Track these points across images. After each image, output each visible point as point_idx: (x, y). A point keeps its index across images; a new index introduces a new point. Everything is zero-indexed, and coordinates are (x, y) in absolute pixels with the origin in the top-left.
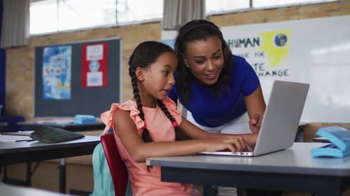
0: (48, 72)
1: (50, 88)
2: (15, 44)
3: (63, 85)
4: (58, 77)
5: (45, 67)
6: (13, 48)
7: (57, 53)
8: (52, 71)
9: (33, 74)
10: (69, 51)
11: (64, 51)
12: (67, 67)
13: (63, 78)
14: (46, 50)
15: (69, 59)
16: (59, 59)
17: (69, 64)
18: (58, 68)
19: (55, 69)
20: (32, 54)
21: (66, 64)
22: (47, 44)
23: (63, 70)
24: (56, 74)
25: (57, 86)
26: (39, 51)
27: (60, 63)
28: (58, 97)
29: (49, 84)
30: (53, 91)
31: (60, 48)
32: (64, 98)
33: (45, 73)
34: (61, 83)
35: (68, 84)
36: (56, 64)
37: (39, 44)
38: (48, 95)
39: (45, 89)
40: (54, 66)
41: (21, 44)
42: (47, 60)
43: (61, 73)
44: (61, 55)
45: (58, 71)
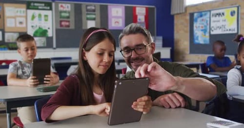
0: (196, 27)
1: (198, 37)
2: (178, 12)
3: (205, 35)
4: (202, 30)
5: (195, 25)
6: (178, 14)
7: (201, 16)
8: (199, 27)
9: (188, 29)
10: (208, 15)
11: (205, 14)
12: (207, 24)
13: (205, 31)
14: (195, 15)
15: (208, 19)
16: (203, 20)
18: (203, 25)
19: (201, 25)
20: (188, 17)
21: (207, 22)
22: (196, 11)
23: (205, 26)
24: (201, 28)
25: (202, 36)
26: (192, 15)
27: (203, 22)
28: (202, 42)
29: (197, 35)
30: (199, 39)
31: (203, 13)
32: (206, 43)
33: (195, 28)
34: (204, 34)
35: (208, 35)
36: (201, 23)
37: (191, 11)
38: (196, 41)
39: (195, 38)
40: (200, 24)
42: (196, 21)
43: (204, 28)
44: (204, 18)
45: (202, 27)
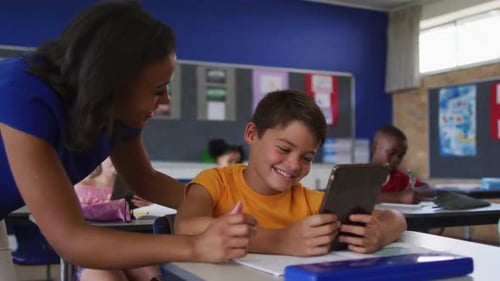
0: (445, 119)
1: (448, 141)
2: (402, 87)
3: (466, 137)
4: (458, 126)
5: (442, 114)
6: (401, 91)
7: (456, 95)
8: (451, 119)
9: (426, 124)
10: (473, 93)
11: (466, 92)
12: (471, 113)
13: (465, 128)
14: (443, 93)
15: (473, 103)
16: (459, 104)
17: (474, 109)
18: (460, 116)
19: (455, 116)
20: (425, 98)
21: (470, 110)
22: (444, 84)
23: (465, 117)
24: (455, 122)
25: (458, 139)
26: (434, 94)
27: (461, 108)
28: (458, 152)
29: (447, 137)
30: (453, 144)
31: (461, 89)
32: (468, 153)
33: (441, 122)
34: (463, 134)
35: (472, 136)
36: (457, 109)
37: (433, 86)
38: (446, 151)
39: (443, 142)
40: (453, 112)
41: (409, 86)
42: (445, 105)
43: (462, 122)
44: (463, 99)
45: (459, 119)
